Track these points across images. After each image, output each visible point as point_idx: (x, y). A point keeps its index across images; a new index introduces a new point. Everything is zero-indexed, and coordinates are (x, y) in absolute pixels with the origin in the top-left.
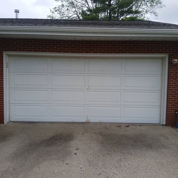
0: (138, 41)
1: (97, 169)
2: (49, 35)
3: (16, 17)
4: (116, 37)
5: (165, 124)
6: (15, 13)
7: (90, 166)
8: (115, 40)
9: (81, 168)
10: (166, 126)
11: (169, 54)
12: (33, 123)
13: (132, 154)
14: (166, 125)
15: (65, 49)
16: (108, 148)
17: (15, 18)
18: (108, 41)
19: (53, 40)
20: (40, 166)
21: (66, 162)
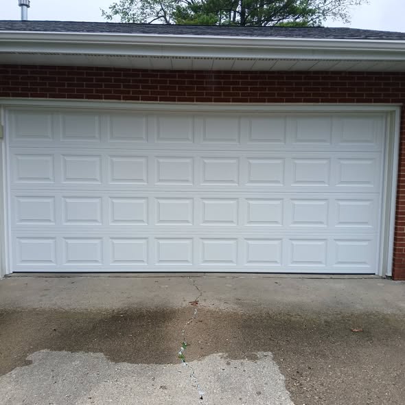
0: (327, 72)
1: (244, 400)
2: (107, 55)
3: (22, 17)
4: (276, 59)
5: (390, 274)
6: (20, 7)
7: (223, 390)
8: (273, 69)
9: (202, 398)
10: (393, 280)
11: (401, 104)
12: (69, 277)
13: (324, 356)
14: (392, 278)
15: (147, 93)
16: (262, 340)
17: (20, 19)
18: (256, 72)
19: (115, 69)
20: (93, 393)
21: (160, 381)
